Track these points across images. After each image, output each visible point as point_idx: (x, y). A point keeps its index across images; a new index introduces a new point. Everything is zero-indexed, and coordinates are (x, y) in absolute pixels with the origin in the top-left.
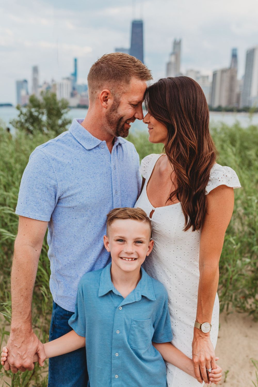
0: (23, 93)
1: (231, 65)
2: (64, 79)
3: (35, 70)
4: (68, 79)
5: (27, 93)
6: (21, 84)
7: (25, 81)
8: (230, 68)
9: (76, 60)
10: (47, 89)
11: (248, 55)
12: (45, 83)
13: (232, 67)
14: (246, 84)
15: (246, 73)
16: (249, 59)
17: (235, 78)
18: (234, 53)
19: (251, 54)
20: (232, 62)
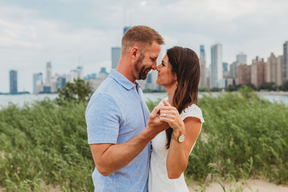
0: (39, 83)
1: (200, 57)
2: (71, 71)
3: (49, 65)
4: (75, 71)
5: (42, 83)
6: (37, 76)
7: (41, 74)
10: (58, 79)
11: (212, 49)
12: (56, 75)
13: (202, 59)
14: (213, 71)
15: (212, 62)
16: (213, 52)
17: (205, 67)
18: (202, 48)
19: (215, 49)
20: (201, 55)
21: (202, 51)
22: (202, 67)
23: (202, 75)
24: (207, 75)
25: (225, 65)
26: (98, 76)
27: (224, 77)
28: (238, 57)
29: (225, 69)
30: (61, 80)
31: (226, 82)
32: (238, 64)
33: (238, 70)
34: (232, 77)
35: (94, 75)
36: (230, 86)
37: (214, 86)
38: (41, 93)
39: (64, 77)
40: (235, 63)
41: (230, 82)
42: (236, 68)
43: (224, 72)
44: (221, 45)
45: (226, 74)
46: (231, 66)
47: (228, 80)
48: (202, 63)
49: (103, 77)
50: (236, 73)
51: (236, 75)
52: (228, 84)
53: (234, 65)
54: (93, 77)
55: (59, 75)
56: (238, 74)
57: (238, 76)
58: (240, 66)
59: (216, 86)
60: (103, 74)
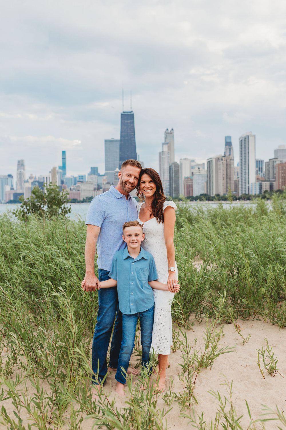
0: (7, 188)
1: (225, 153)
3: (21, 164)
5: (12, 189)
7: (10, 176)
8: (225, 156)
9: (64, 153)
10: (33, 183)
11: (241, 141)
12: (31, 178)
13: (227, 155)
14: (244, 171)
15: (242, 160)
16: (243, 146)
17: (232, 166)
18: (228, 141)
19: (245, 141)
20: (226, 149)
21: (228, 144)
22: (228, 166)
23: (228, 177)
24: (234, 178)
25: (259, 163)
26: (87, 179)
27: (258, 179)
28: (276, 151)
29: (260, 169)
30: (37, 184)
31: (261, 187)
32: (278, 162)
33: (276, 171)
34: (269, 181)
35: (82, 177)
36: (266, 191)
37: (244, 193)
38: (11, 202)
39: (42, 181)
40: (272, 160)
41: (266, 186)
42: (273, 167)
43: (257, 173)
44: (255, 136)
45: (261, 175)
46: (268, 164)
47: (264, 183)
48: (228, 160)
49: (94, 179)
50: (274, 174)
51: (275, 178)
52: (264, 189)
53: (271, 164)
54: (81, 180)
55: (35, 178)
56: (276, 176)
57: (277, 178)
58: (279, 165)
59: (247, 193)
60: (94, 176)
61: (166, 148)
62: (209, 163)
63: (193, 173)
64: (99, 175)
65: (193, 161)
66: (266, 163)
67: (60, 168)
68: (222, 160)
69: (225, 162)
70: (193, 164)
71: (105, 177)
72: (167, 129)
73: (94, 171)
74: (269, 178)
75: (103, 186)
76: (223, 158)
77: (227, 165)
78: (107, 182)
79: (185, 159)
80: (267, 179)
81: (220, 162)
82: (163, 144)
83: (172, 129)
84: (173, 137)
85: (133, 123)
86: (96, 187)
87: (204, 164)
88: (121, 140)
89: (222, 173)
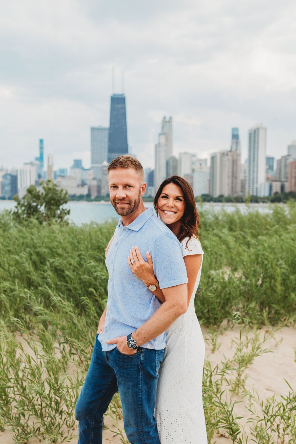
1: (232, 147)
2: (25, 164)
4: (31, 164)
8: (231, 151)
9: (41, 141)
10: (5, 177)
11: (250, 135)
13: (234, 149)
14: (252, 169)
15: (250, 156)
16: (252, 139)
17: (238, 162)
18: (235, 133)
19: (255, 134)
20: (232, 143)
21: (235, 137)
22: (235, 162)
23: (234, 176)
24: (241, 176)
25: (270, 160)
26: (69, 173)
27: (268, 179)
28: (290, 147)
29: (270, 168)
30: (9, 177)
31: (271, 187)
32: (291, 160)
33: (289, 170)
34: (280, 181)
35: (63, 171)
36: (276, 193)
37: (251, 194)
39: (14, 174)
40: (285, 158)
41: (277, 187)
42: (286, 166)
43: (267, 172)
44: (265, 129)
45: (271, 174)
46: (279, 162)
47: (274, 184)
48: (235, 156)
49: (78, 175)
50: (286, 173)
51: (287, 178)
52: (274, 191)
53: (283, 162)
54: (62, 174)
55: (7, 170)
56: (289, 175)
57: (289, 179)
58: (292, 163)
59: (255, 194)
60: (78, 171)
61: (163, 140)
62: (213, 158)
63: (193, 170)
64: (83, 169)
65: (194, 156)
66: (278, 161)
67: (37, 159)
68: (227, 155)
69: (230, 157)
70: (194, 159)
71: (91, 172)
72: (165, 118)
73: (78, 164)
74: (280, 178)
75: (88, 182)
76: (229, 154)
77: (233, 161)
78: (93, 177)
79: (186, 153)
80: (278, 179)
81: (226, 158)
82: (160, 134)
83: (171, 118)
84: (171, 126)
85: (124, 108)
86: (80, 183)
87: (206, 160)
88: (110, 128)
89: (227, 170)
